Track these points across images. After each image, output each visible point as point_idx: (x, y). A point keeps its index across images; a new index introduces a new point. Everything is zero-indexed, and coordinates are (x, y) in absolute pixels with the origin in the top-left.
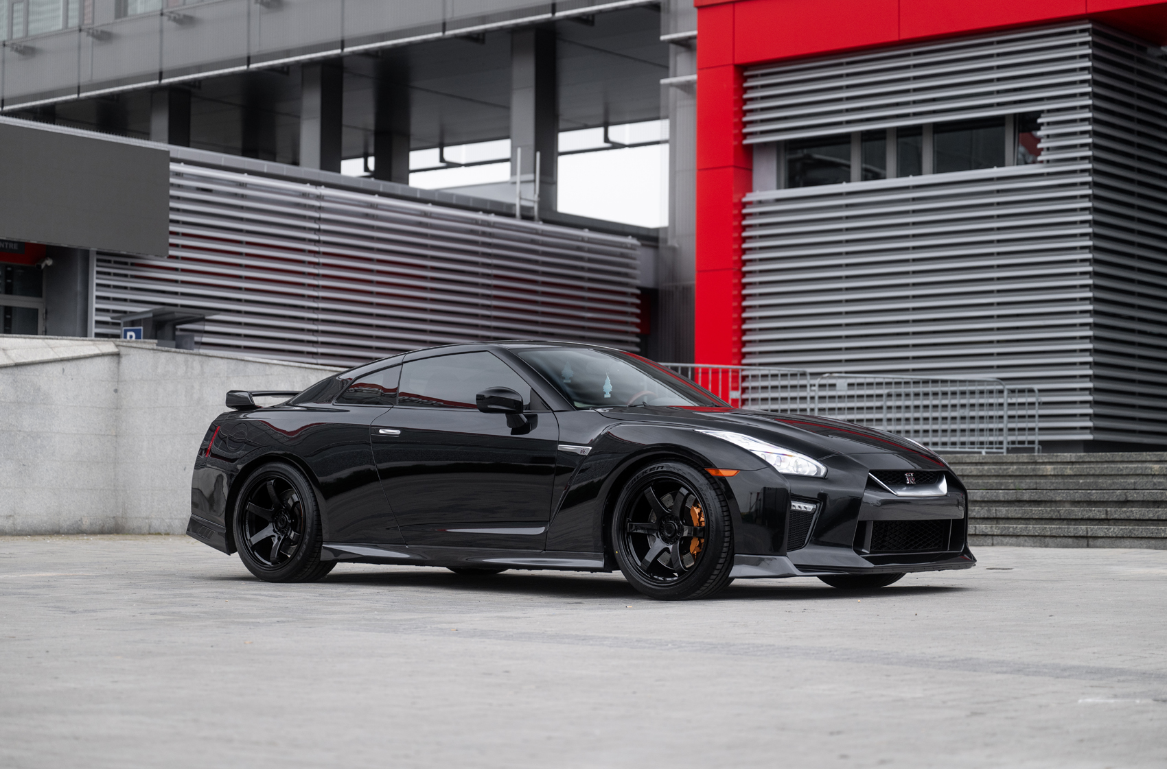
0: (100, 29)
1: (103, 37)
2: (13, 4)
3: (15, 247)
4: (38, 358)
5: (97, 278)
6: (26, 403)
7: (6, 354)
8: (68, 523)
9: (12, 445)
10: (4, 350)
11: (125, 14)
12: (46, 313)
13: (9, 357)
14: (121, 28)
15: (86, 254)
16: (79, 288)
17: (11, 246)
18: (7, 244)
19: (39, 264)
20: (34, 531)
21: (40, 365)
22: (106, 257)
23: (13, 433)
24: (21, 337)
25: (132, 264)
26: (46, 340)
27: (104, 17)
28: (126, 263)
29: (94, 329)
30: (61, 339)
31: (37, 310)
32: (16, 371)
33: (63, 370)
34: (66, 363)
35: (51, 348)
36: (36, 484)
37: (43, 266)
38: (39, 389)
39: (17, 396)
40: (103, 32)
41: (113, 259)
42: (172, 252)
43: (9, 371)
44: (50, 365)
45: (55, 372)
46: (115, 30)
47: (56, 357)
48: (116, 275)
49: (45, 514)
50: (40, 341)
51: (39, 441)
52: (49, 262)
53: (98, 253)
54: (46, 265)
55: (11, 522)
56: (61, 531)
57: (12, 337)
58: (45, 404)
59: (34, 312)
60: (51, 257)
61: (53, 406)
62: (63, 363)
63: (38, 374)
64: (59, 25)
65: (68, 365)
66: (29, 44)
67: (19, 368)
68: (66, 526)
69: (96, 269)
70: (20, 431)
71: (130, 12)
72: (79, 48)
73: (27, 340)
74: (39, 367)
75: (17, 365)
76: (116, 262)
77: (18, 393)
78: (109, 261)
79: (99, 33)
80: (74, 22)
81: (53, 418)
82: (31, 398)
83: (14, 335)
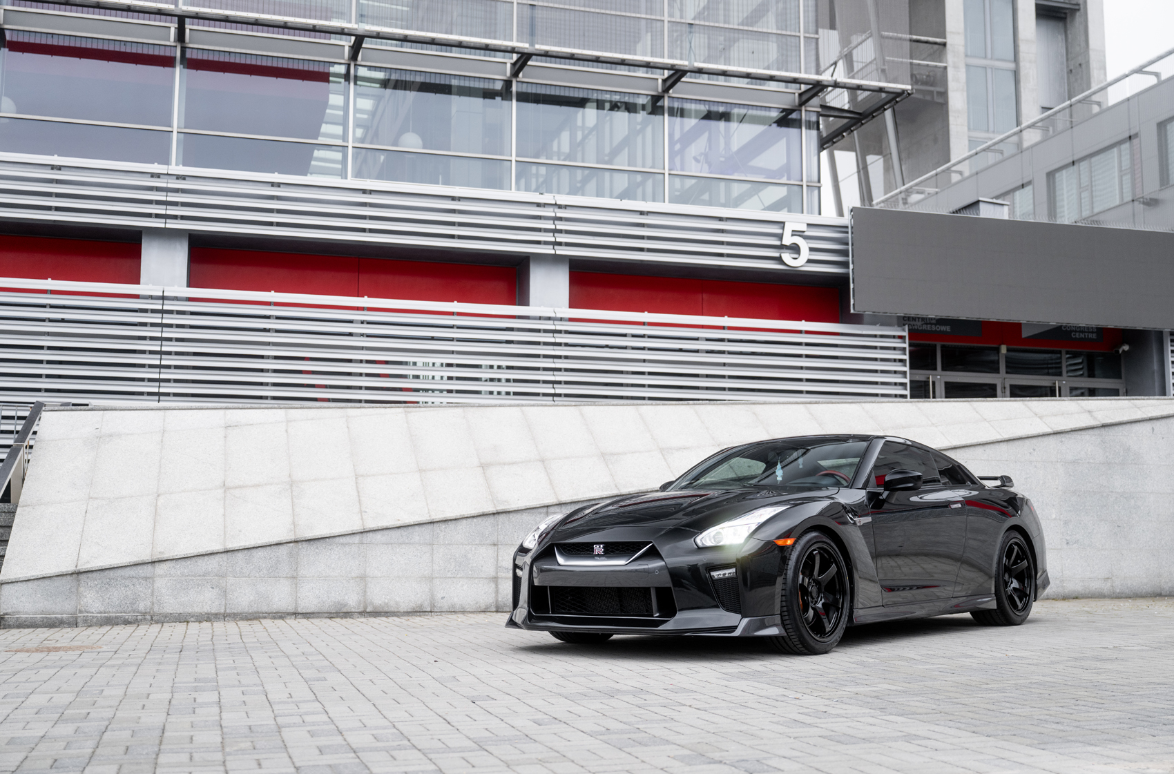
0: (1148, 197)
1: (1152, 203)
2: (1080, 193)
3: (1094, 336)
4: (1125, 419)
6: (1116, 463)
7: (1092, 416)
8: (1170, 585)
9: (1105, 506)
10: (1089, 412)
11: (1168, 183)
13: (1095, 418)
14: (1165, 195)
15: (1159, 335)
16: (1156, 367)
17: (1090, 336)
18: (1086, 334)
19: (1116, 349)
20: (1134, 593)
21: (1128, 425)
23: (1105, 494)
24: (1106, 400)
26: (1132, 401)
27: (1151, 187)
30: (1147, 399)
31: (1118, 390)
32: (1103, 431)
33: (1153, 429)
34: (1155, 421)
35: (1138, 408)
36: (1133, 546)
37: (1121, 351)
38: (1129, 449)
39: (1107, 457)
40: (1151, 199)
43: (1096, 432)
44: (1138, 424)
45: (1144, 432)
46: (1161, 196)
47: (1145, 416)
49: (1144, 576)
50: (1127, 402)
51: (1133, 501)
52: (1126, 348)
53: (1171, 334)
54: (1123, 351)
55: (1109, 584)
56: (1163, 593)
57: (1097, 400)
58: (1135, 464)
60: (1127, 343)
61: (1145, 466)
62: (1152, 422)
63: (1126, 434)
64: (1117, 203)
65: (1157, 424)
66: (1095, 218)
67: (1107, 429)
68: (1167, 588)
69: (1170, 348)
70: (1112, 492)
72: (1134, 215)
73: (1113, 401)
74: (1127, 427)
75: (1104, 426)
77: (1108, 454)
79: (1149, 200)
80: (1128, 198)
81: (1146, 478)
82: (1121, 458)
83: (1099, 398)
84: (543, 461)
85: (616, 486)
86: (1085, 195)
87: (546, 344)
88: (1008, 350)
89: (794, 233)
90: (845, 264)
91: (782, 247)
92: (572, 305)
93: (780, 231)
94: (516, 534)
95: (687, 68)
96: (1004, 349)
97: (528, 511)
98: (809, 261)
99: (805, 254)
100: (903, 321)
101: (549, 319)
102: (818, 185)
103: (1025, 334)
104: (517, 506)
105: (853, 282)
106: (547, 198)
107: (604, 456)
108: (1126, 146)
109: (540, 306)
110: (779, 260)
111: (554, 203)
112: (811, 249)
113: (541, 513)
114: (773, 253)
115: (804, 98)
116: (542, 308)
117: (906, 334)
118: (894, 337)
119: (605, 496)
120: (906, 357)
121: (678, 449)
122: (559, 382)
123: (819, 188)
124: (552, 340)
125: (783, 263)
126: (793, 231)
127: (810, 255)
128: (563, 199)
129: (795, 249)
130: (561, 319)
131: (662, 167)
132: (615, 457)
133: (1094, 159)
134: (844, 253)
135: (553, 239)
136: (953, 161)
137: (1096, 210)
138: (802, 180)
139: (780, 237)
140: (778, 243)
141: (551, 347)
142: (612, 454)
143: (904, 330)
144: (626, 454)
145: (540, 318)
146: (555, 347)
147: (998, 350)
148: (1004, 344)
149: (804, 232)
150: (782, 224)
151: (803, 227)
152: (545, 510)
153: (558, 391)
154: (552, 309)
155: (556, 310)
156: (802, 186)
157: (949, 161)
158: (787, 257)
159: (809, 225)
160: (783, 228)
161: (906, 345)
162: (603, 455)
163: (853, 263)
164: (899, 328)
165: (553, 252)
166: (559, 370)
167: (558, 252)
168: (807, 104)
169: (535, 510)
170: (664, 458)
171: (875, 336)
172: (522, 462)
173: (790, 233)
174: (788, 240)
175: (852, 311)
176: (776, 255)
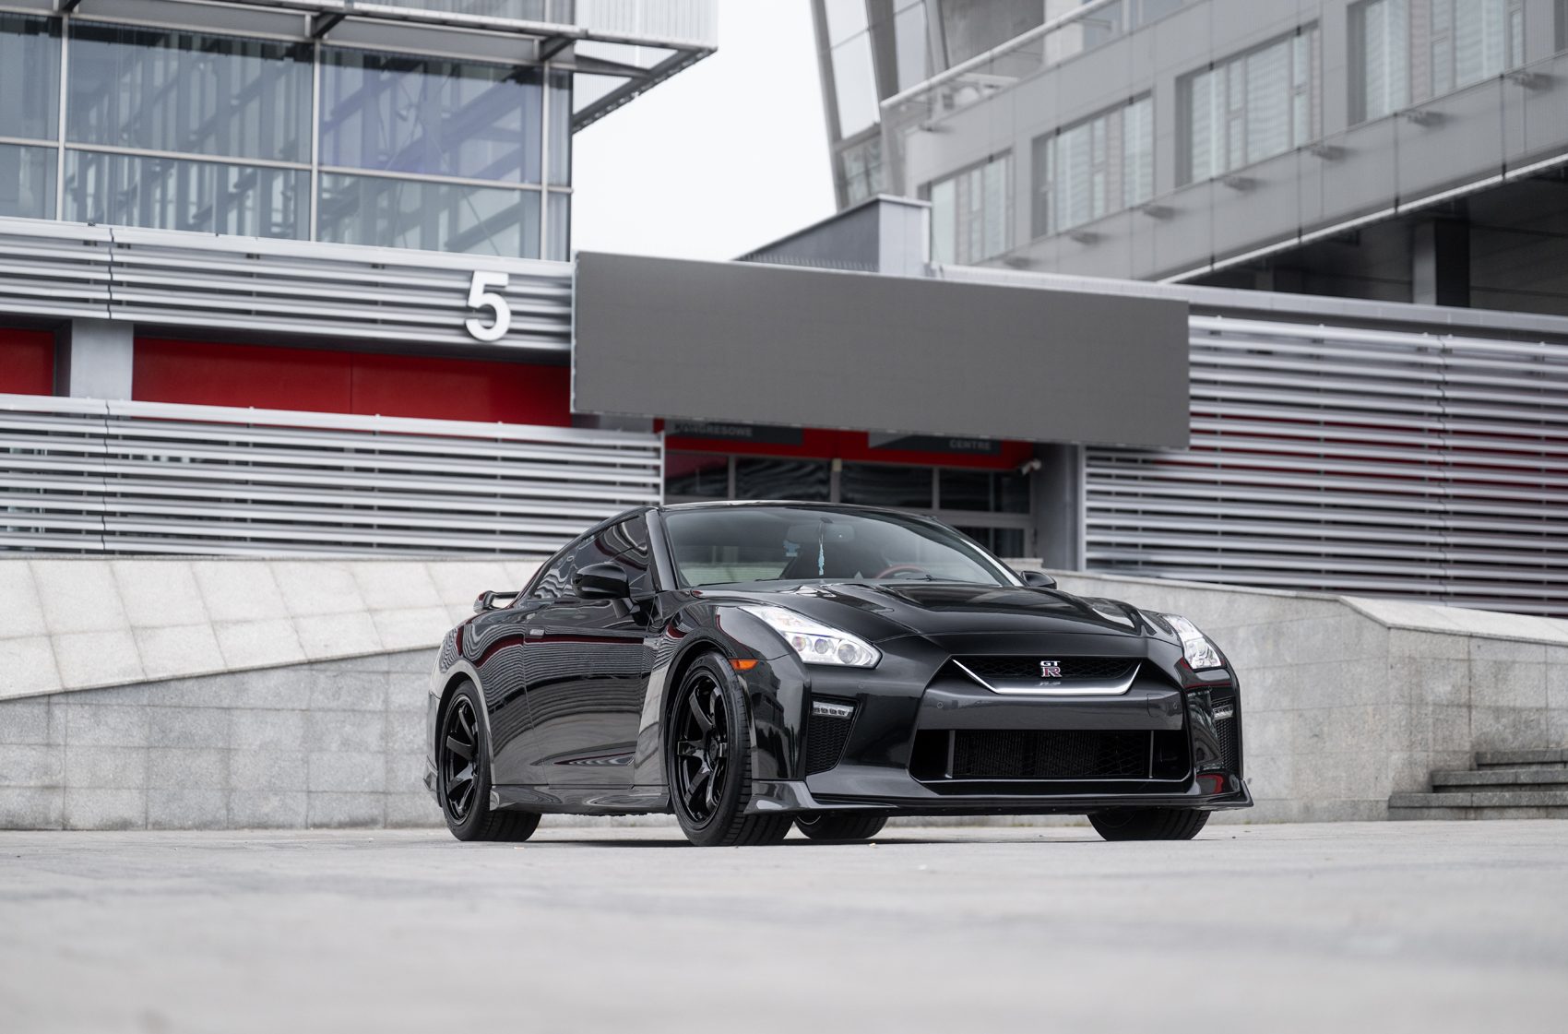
0: (1330, 144)
1: (1334, 155)
2: (1228, 124)
3: (987, 447)
5: (1088, 483)
11: (1363, 117)
12: (1036, 534)
14: (1356, 141)
16: (1068, 498)
17: (981, 445)
18: (974, 443)
19: (1020, 468)
22: (1101, 454)
25: (1145, 461)
27: (1334, 124)
28: (1135, 461)
29: (1085, 554)
31: (1021, 532)
37: (1025, 471)
40: (1332, 148)
41: (1114, 455)
42: (1195, 441)
46: (1351, 142)
48: (1119, 477)
52: (1037, 465)
53: (1089, 448)
54: (1032, 469)
59: (1018, 534)
60: (1036, 457)
64: (1284, 149)
66: (1249, 174)
69: (1086, 470)
71: (1370, 117)
76: (1119, 460)
78: (1109, 459)
79: (1329, 149)
84: (50, 636)
85: (143, 670)
86: (1236, 127)
87: (92, 455)
88: (844, 467)
89: (488, 288)
90: (565, 337)
91: (468, 310)
92: (138, 395)
93: (464, 285)
94: (6, 730)
95: (344, 11)
96: (837, 465)
97: (23, 701)
98: (511, 331)
99: (504, 321)
100: (658, 425)
101: (100, 417)
102: (566, 190)
103: (872, 443)
104: (9, 694)
105: (576, 367)
106: (100, 233)
107: (133, 630)
108: (1299, 43)
109: (85, 397)
110: (463, 329)
111: (109, 239)
112: (514, 313)
113: (40, 704)
114: (456, 320)
115: (549, 48)
116: (89, 401)
117: (661, 444)
118: (644, 449)
119: (126, 683)
120: (660, 480)
121: (237, 622)
122: (113, 514)
123: (569, 196)
124: (102, 450)
125: (469, 335)
126: (486, 286)
127: (512, 321)
128: (124, 234)
129: (489, 312)
130: (118, 418)
131: (309, 160)
132: (149, 631)
133: (1252, 60)
134: (565, 319)
135: (106, 296)
136: (1050, 22)
137: (1255, 157)
138: (540, 183)
139: (466, 293)
140: (461, 303)
141: (101, 460)
142: (145, 628)
143: (659, 439)
144: (164, 627)
145: (84, 416)
146: (108, 461)
147: (829, 467)
148: (837, 456)
149: (503, 287)
150: (469, 275)
151: (502, 280)
152: (45, 700)
153: (109, 527)
154: (103, 402)
155: (111, 403)
156: (540, 192)
157: (1041, 21)
158: (475, 326)
159: (512, 276)
160: (471, 280)
161: (661, 462)
162: (133, 628)
163: (576, 337)
164: (653, 436)
165: (105, 315)
166: (113, 495)
167: (115, 316)
168: (554, 58)
169: (33, 700)
170: (215, 635)
171: (614, 447)
172: (22, 637)
173: (481, 289)
174: (477, 299)
175: (572, 410)
176: (459, 321)
